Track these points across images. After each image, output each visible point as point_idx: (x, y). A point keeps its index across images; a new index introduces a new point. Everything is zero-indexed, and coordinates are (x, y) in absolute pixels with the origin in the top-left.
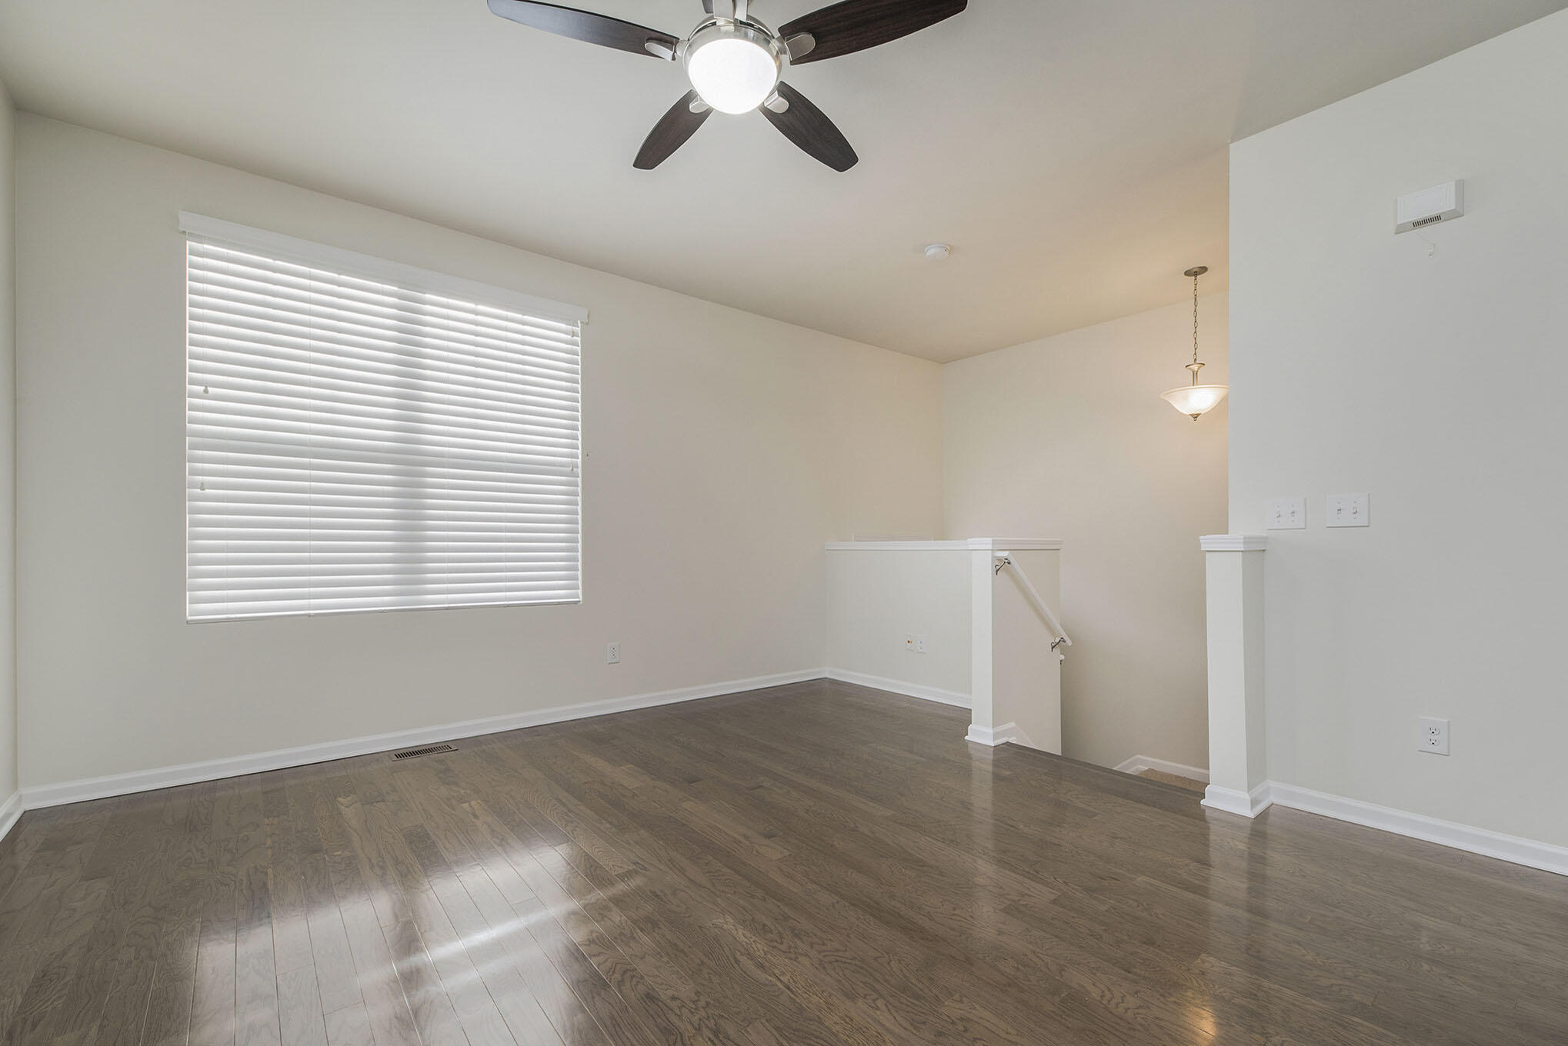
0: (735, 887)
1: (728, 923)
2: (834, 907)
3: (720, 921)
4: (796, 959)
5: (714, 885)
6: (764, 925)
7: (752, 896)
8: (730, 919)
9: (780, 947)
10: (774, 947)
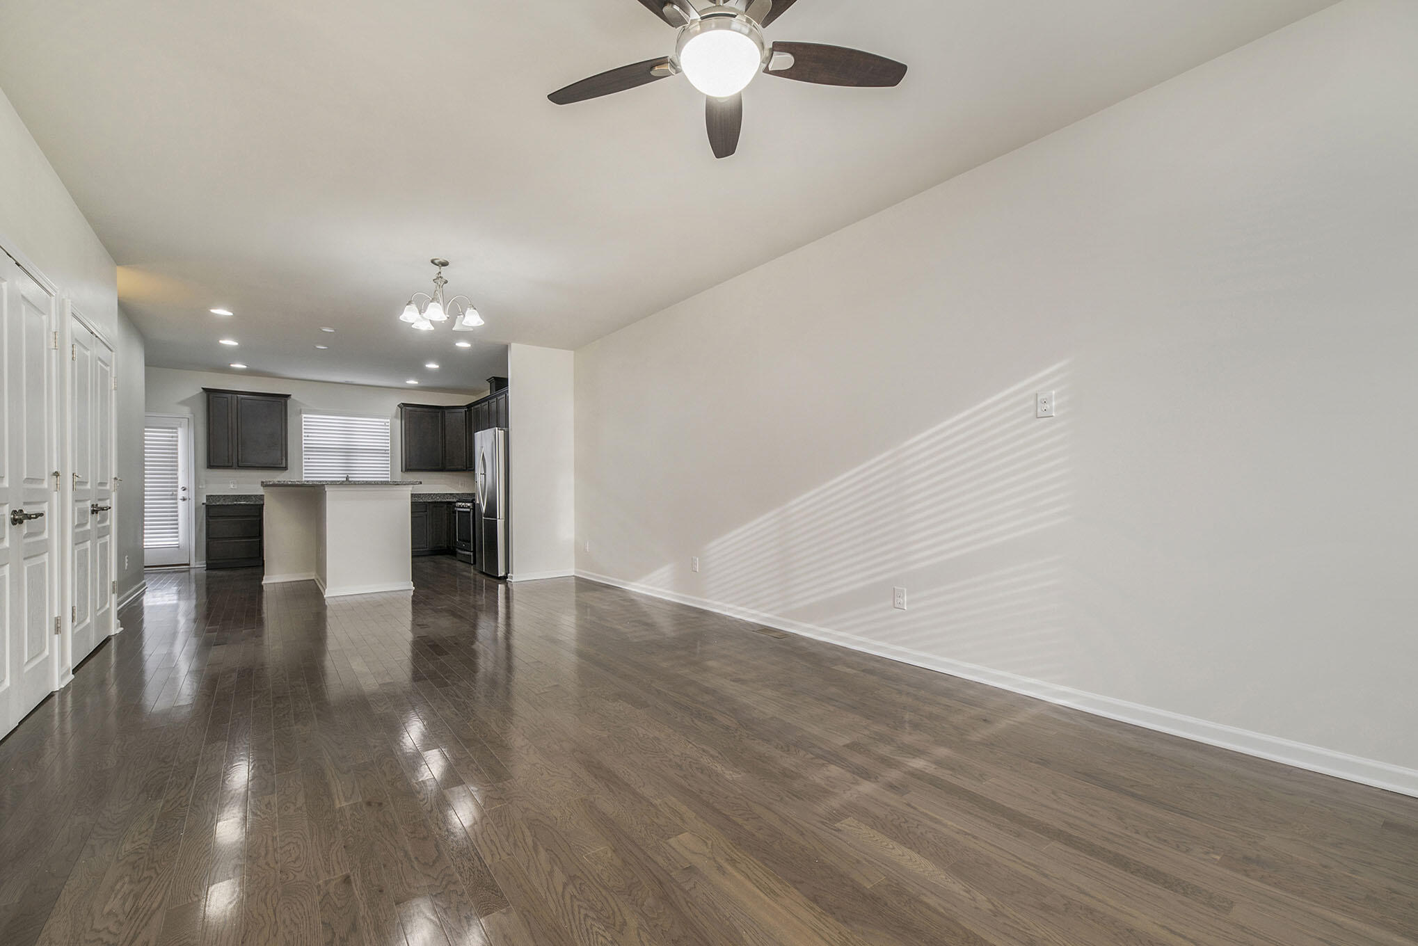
0: (727, 802)
1: (730, 774)
2: (644, 784)
3: (735, 776)
4: (682, 754)
5: (747, 804)
6: (702, 773)
7: (711, 794)
8: (728, 777)
9: (690, 760)
10: (696, 760)
